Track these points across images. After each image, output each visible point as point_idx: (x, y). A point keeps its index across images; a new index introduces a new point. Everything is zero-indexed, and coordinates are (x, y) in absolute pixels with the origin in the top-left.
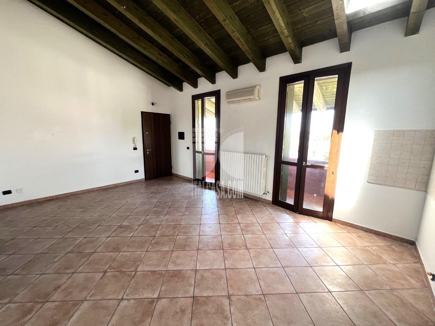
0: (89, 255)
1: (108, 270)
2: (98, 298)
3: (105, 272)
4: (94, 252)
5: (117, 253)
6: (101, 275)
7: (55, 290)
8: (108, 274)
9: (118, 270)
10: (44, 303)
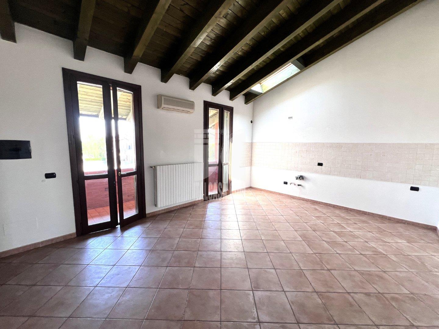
0: (321, 295)
1: (326, 268)
2: (348, 264)
3: (328, 270)
4: (315, 292)
5: (304, 271)
6: (332, 271)
7: (370, 295)
8: (329, 267)
9: (321, 263)
10: (382, 294)
